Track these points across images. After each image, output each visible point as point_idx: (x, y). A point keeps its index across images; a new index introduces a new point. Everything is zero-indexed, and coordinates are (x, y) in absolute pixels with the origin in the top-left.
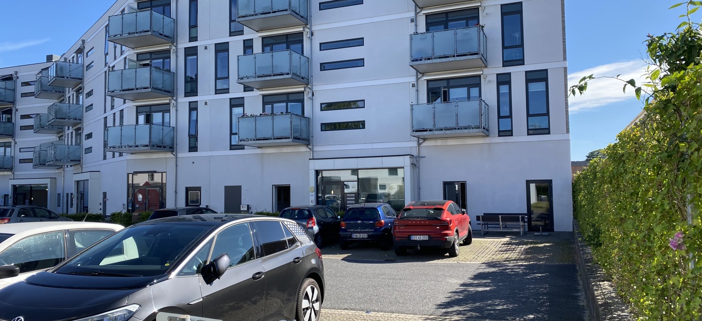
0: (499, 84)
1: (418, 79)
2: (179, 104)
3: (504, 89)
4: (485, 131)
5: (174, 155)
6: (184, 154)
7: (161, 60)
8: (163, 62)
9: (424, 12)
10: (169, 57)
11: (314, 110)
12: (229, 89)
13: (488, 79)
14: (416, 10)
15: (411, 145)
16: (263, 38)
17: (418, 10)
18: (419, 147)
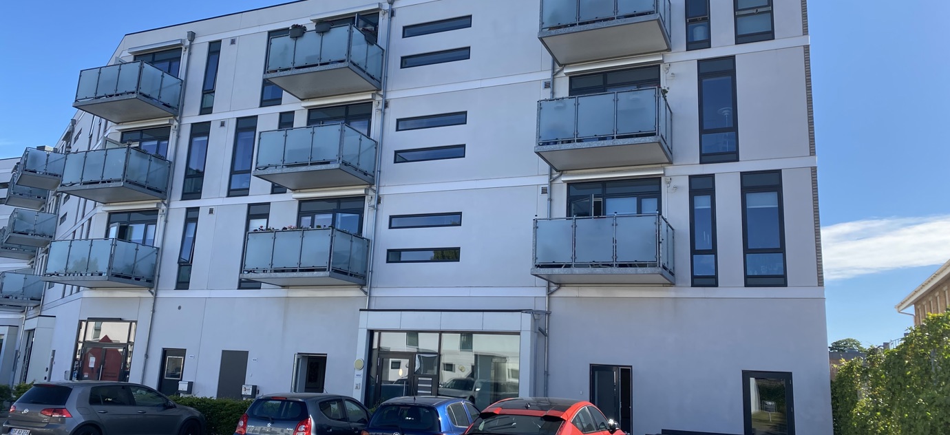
0: (693, 193)
1: (552, 181)
2: (171, 212)
3: (703, 203)
4: (666, 273)
5: (152, 294)
6: (168, 292)
7: (155, 143)
8: (158, 145)
9: (566, 71)
10: (167, 138)
11: (378, 227)
12: (248, 189)
13: (673, 184)
14: (553, 69)
15: (535, 293)
16: (311, 110)
17: (558, 68)
18: (549, 297)
